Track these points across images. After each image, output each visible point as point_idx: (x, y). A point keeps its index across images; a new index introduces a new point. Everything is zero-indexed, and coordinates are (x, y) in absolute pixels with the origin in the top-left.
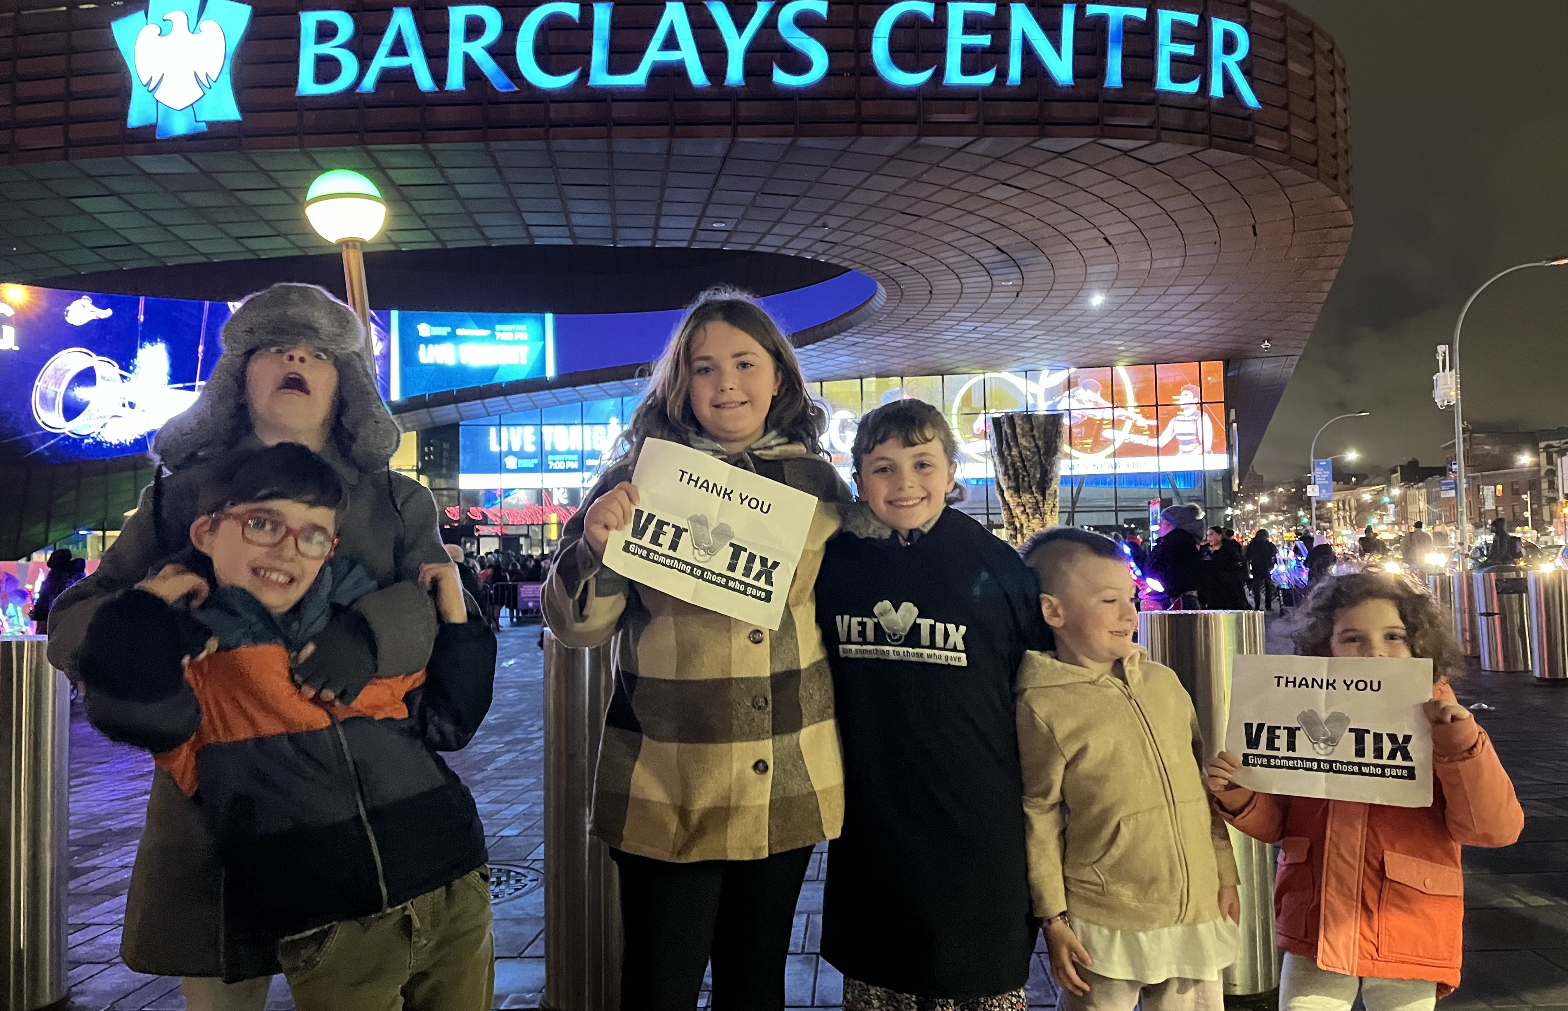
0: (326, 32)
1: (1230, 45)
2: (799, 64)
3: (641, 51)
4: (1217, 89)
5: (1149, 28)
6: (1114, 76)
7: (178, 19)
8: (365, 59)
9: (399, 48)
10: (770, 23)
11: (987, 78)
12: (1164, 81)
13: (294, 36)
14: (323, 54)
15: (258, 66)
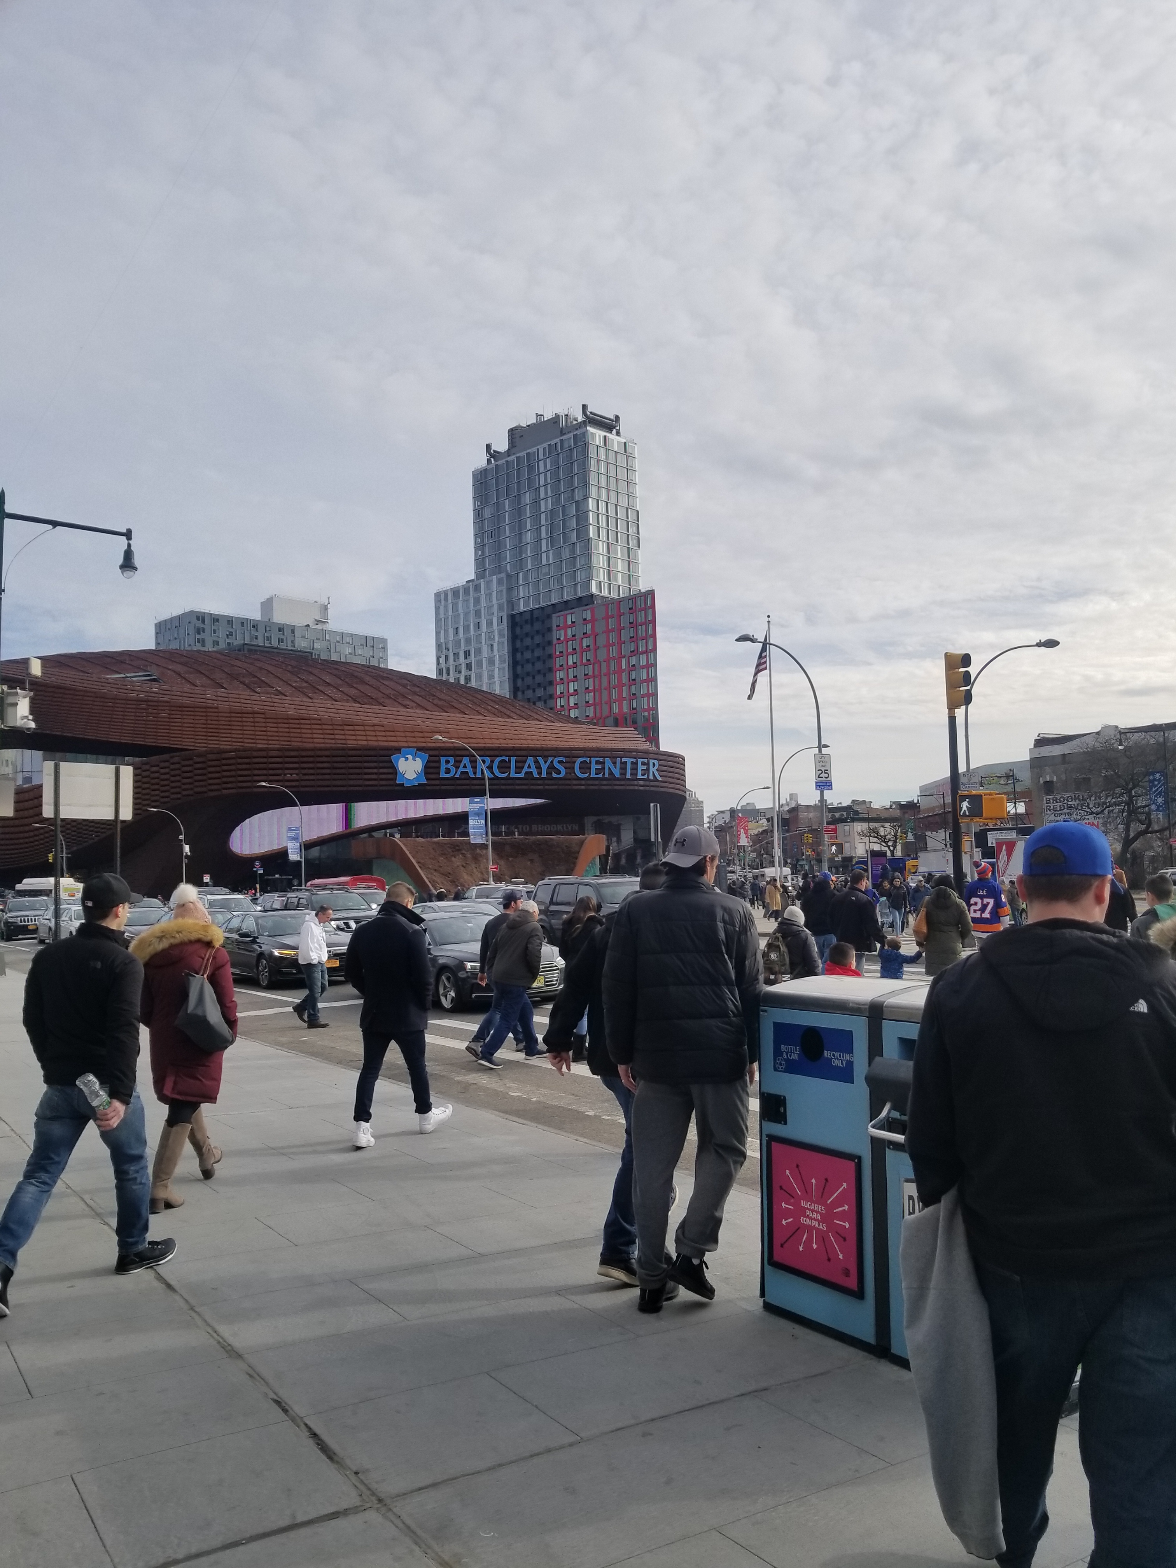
0: (447, 762)
1: (654, 765)
2: (559, 772)
3: (523, 767)
4: (651, 777)
5: (636, 763)
6: (628, 776)
7: (410, 757)
8: (457, 768)
9: (465, 767)
10: (552, 762)
12: (639, 775)
13: (439, 761)
14: (447, 768)
15: (430, 769)
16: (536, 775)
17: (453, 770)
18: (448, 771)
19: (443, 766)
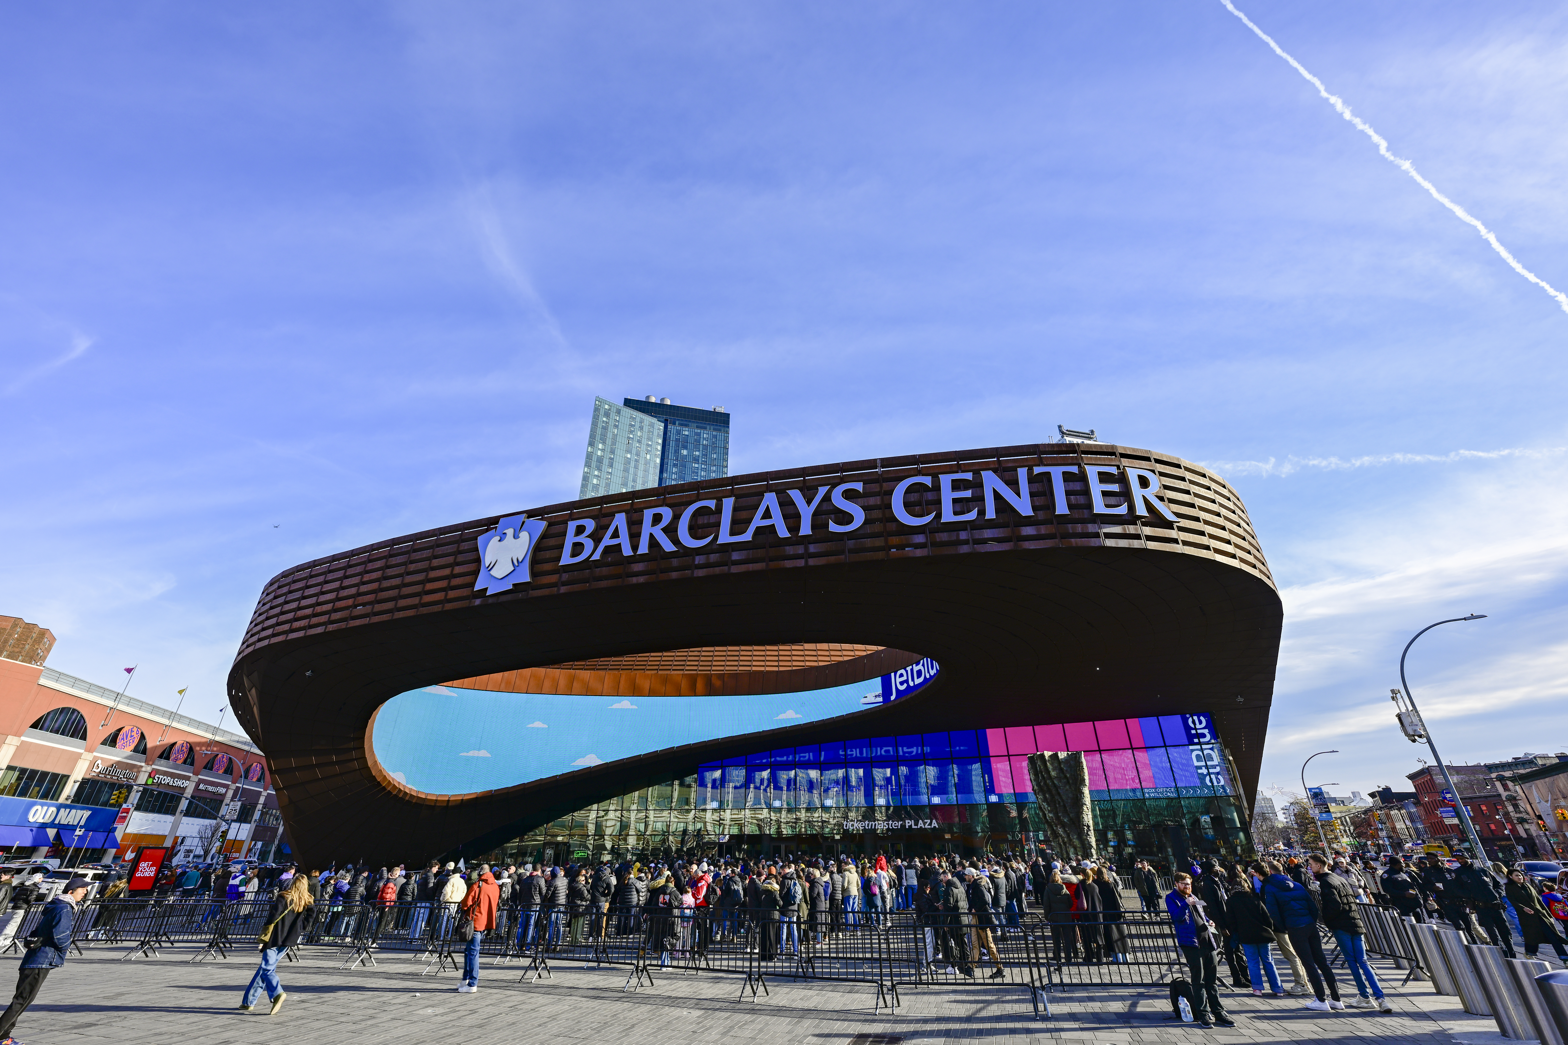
2: (846, 519)
3: (749, 521)
4: (1141, 510)
5: (1082, 477)
7: (510, 532)
8: (597, 542)
9: (615, 535)
10: (827, 498)
11: (973, 516)
12: (1100, 508)
13: (563, 535)
14: (578, 542)
15: (544, 551)
16: (783, 532)
17: (589, 545)
18: (577, 549)
19: (570, 541)
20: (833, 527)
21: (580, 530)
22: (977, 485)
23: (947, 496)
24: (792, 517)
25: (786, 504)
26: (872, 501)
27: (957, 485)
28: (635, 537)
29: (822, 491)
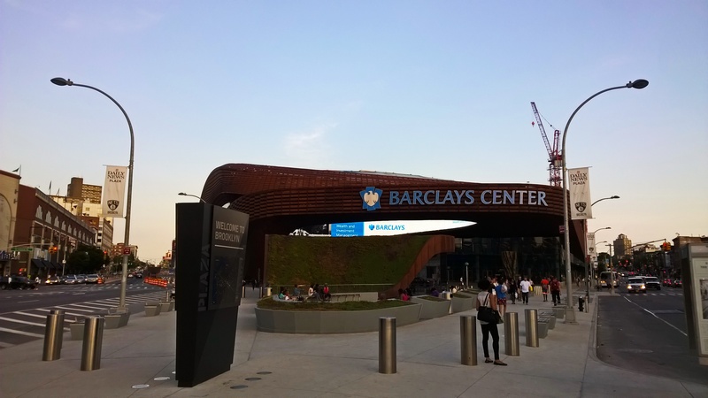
1: (542, 195)
2: (469, 200)
3: (444, 198)
4: (539, 204)
5: (527, 194)
6: (521, 203)
7: (371, 192)
8: (400, 199)
9: (406, 198)
10: (464, 194)
11: (500, 203)
12: (530, 203)
13: (389, 195)
14: (394, 198)
15: (384, 199)
16: (453, 203)
17: (398, 199)
18: (394, 200)
19: (392, 198)
20: (466, 202)
21: (394, 195)
22: (502, 194)
23: (495, 197)
24: (455, 197)
25: (454, 194)
26: (476, 196)
27: (498, 194)
28: (412, 198)
29: (464, 192)
